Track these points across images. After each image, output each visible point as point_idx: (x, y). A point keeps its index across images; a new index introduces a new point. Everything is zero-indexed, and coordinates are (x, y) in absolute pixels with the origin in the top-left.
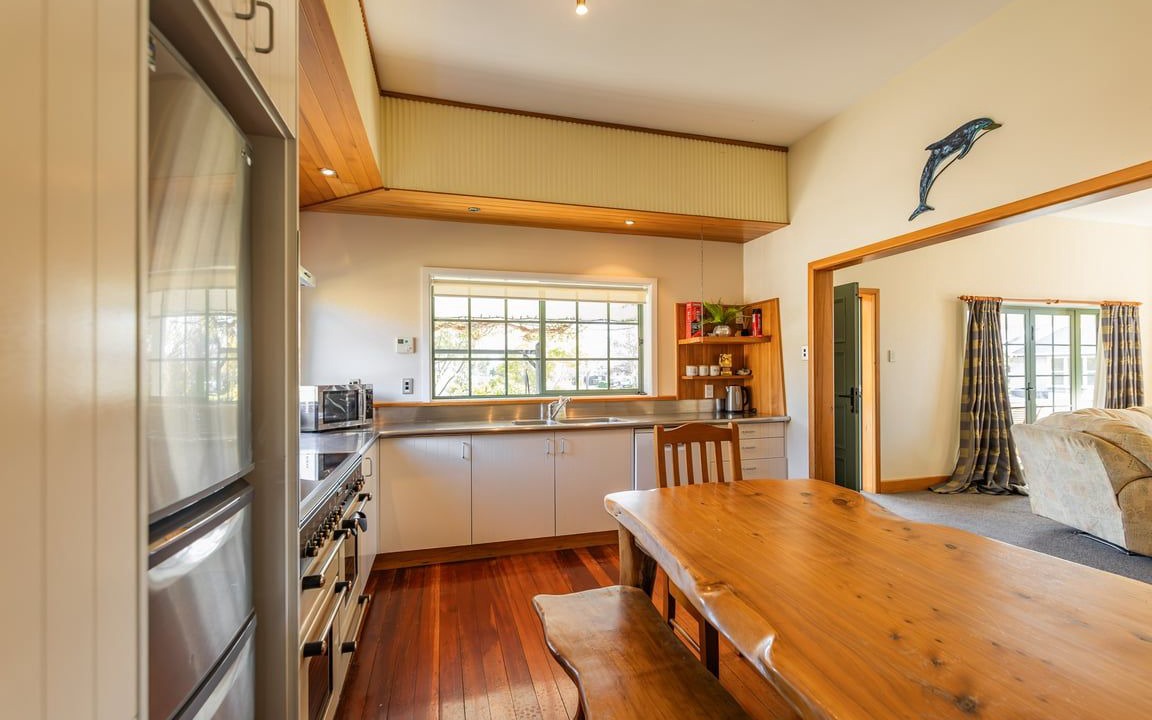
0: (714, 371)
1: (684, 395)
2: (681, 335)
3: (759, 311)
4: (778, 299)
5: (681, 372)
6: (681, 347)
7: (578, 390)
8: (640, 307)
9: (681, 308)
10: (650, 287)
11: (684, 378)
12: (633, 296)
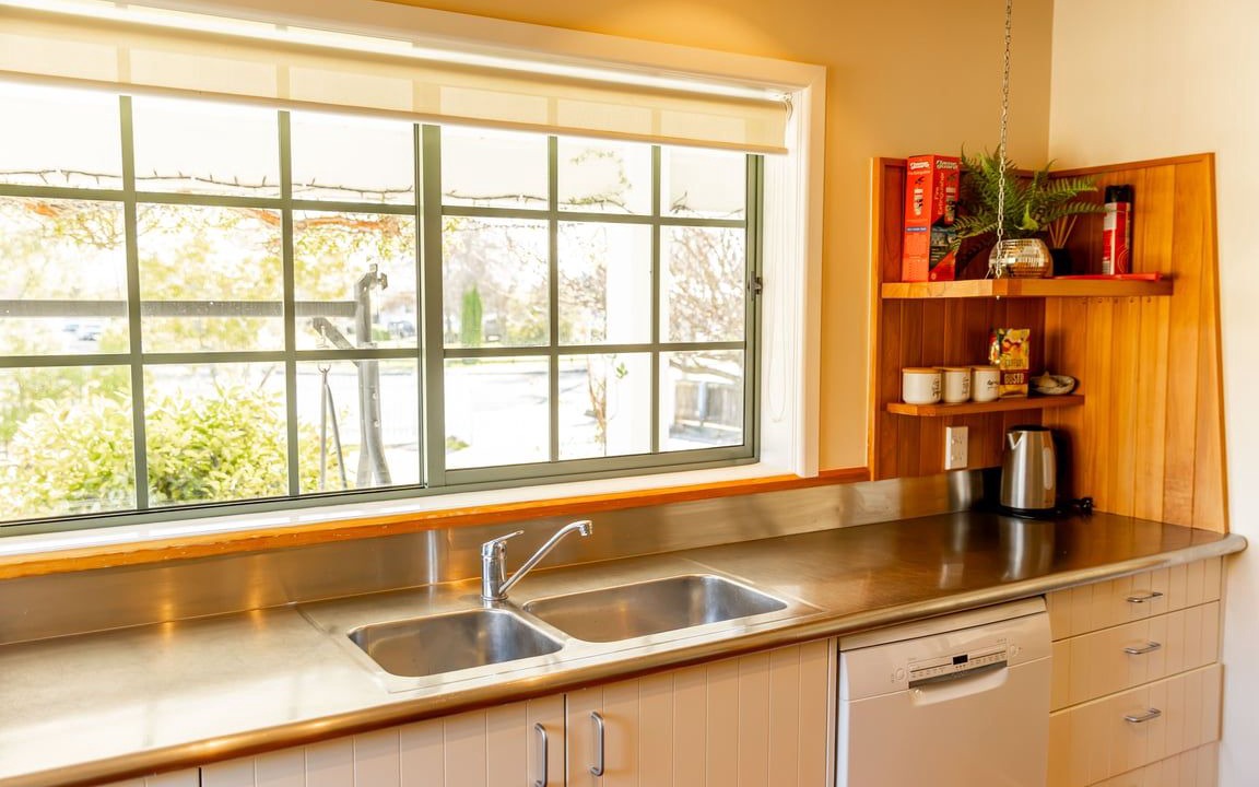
0: (985, 386)
1: (891, 464)
2: (891, 266)
3: (1124, 194)
4: (1212, 156)
5: (889, 392)
6: (887, 307)
7: (554, 461)
8: (755, 168)
9: (896, 175)
10: (803, 99)
11: (900, 409)
12: (734, 125)
